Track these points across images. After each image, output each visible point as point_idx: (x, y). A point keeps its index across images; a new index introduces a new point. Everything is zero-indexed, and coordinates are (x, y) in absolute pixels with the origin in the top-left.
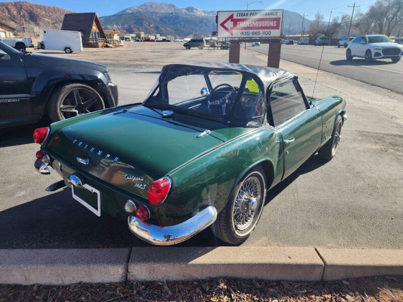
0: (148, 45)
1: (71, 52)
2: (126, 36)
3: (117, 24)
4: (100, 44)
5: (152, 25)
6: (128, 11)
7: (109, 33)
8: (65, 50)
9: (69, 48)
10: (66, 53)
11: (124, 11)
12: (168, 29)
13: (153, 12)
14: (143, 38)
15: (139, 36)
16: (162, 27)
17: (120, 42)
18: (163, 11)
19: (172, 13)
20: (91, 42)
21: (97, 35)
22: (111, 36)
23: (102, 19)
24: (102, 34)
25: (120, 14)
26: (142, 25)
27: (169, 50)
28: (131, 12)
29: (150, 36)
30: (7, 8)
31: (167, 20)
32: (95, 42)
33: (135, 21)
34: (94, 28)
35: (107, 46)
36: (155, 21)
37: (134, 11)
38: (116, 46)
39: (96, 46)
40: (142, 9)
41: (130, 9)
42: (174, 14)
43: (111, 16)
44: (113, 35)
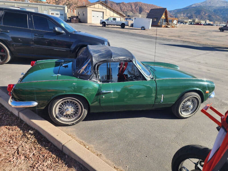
0: (194, 27)
1: (144, 29)
2: (185, 21)
3: (184, 14)
4: (163, 25)
5: (207, 14)
6: (193, 6)
7: (171, 19)
8: (142, 28)
9: (144, 27)
10: (142, 30)
11: (190, 6)
12: (218, 17)
13: (210, 6)
14: (196, 22)
15: (194, 21)
16: (213, 16)
17: (177, 24)
18: (218, 5)
19: (224, 7)
20: (159, 24)
21: (163, 21)
22: (172, 21)
23: (176, 11)
24: (166, 20)
25: (187, 7)
26: (199, 14)
27: (205, 31)
28: (195, 6)
29: (201, 21)
30: (131, 5)
31: (219, 11)
32: (161, 24)
33: (195, 12)
34: (163, 17)
35: (167, 27)
36: (209, 11)
37: (197, 6)
38: (173, 27)
39: (161, 26)
40: (203, 4)
41: (194, 4)
42: (225, 7)
43: (181, 9)
44: (174, 20)
